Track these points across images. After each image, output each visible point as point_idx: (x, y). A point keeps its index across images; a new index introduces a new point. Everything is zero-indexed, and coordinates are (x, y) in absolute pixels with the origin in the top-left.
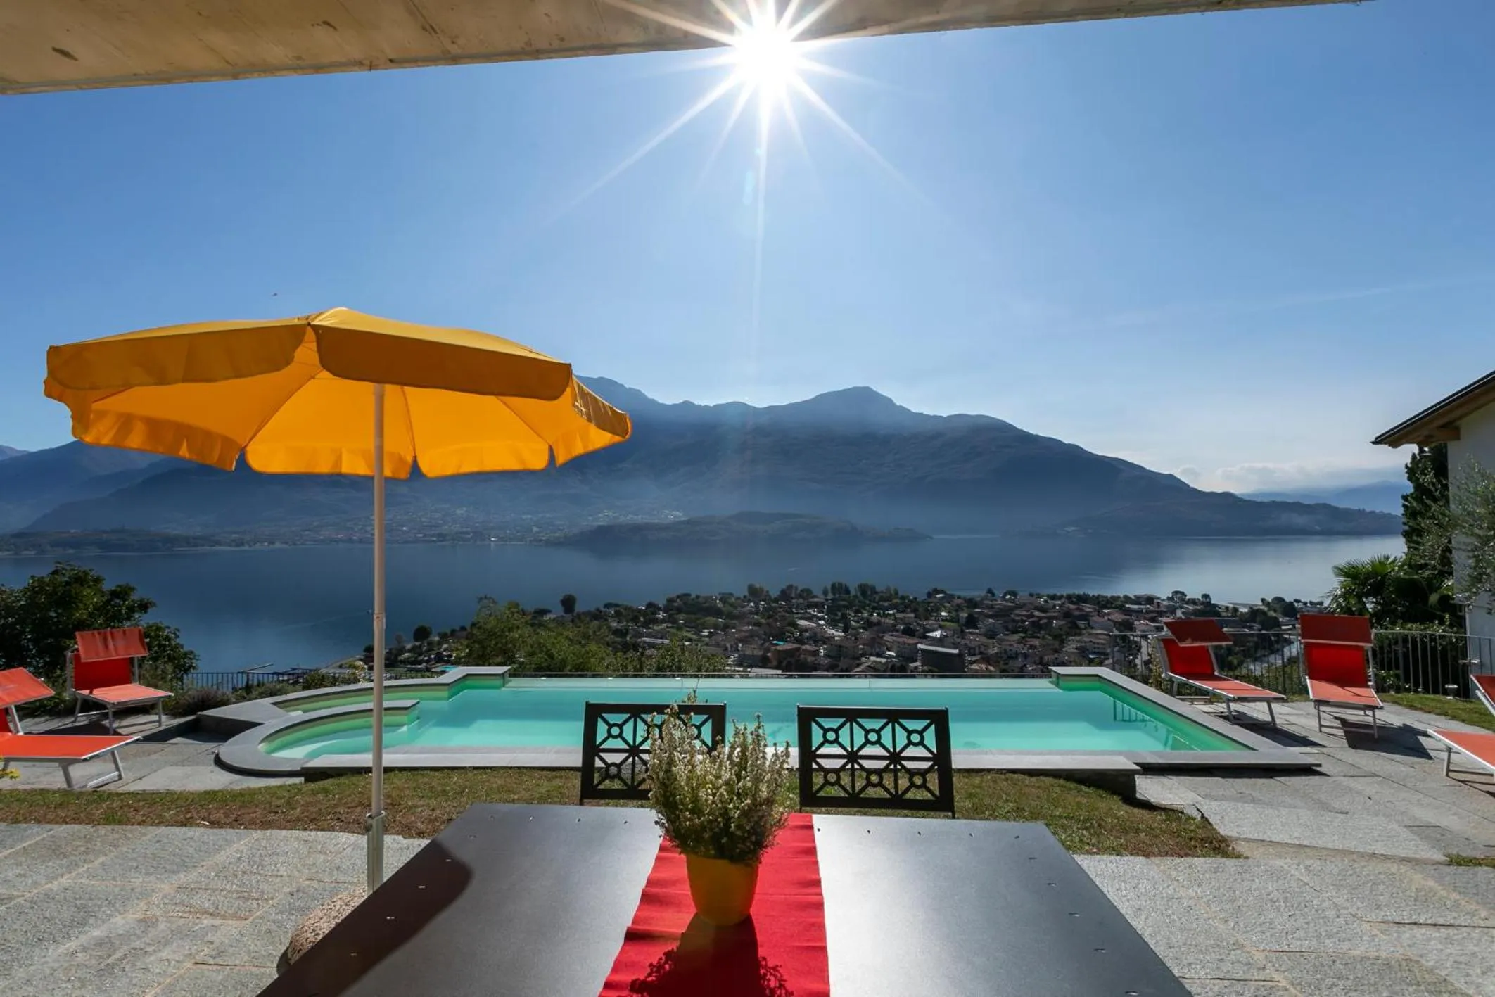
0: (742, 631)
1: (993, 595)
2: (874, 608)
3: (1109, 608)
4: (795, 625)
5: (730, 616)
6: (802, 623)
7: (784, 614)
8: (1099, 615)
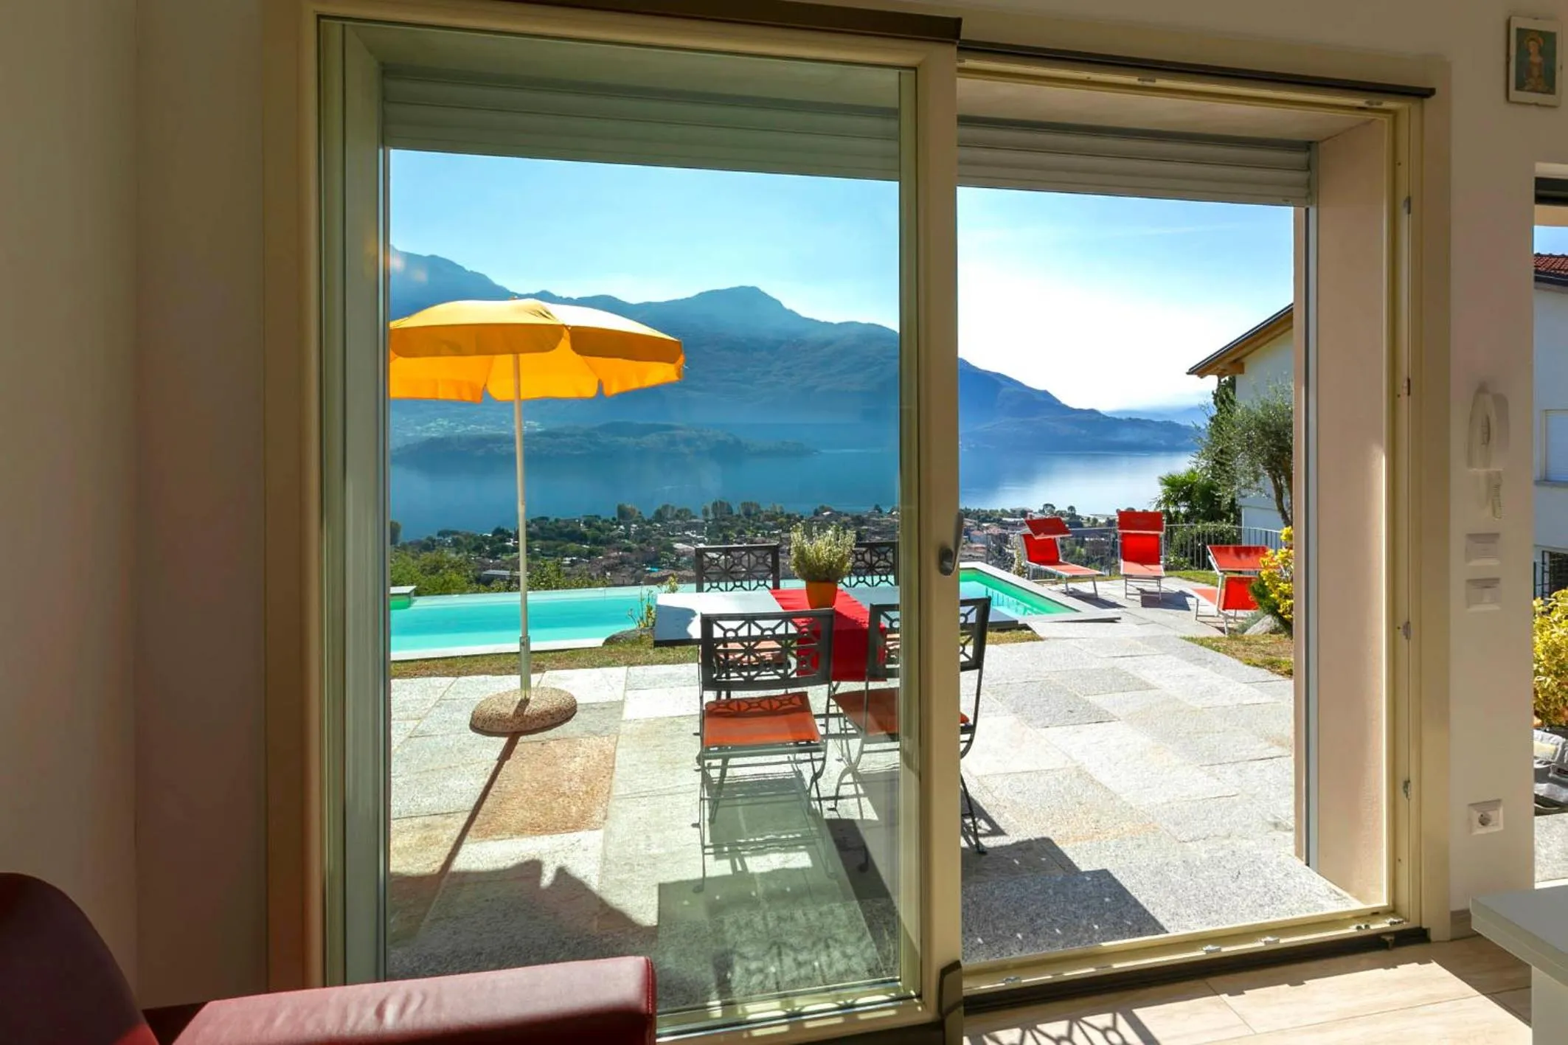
0: (609, 558)
1: (880, 511)
2: (759, 528)
3: (986, 522)
4: (672, 550)
5: (596, 541)
6: (679, 546)
7: (658, 536)
8: (978, 530)
